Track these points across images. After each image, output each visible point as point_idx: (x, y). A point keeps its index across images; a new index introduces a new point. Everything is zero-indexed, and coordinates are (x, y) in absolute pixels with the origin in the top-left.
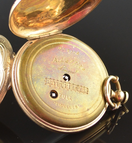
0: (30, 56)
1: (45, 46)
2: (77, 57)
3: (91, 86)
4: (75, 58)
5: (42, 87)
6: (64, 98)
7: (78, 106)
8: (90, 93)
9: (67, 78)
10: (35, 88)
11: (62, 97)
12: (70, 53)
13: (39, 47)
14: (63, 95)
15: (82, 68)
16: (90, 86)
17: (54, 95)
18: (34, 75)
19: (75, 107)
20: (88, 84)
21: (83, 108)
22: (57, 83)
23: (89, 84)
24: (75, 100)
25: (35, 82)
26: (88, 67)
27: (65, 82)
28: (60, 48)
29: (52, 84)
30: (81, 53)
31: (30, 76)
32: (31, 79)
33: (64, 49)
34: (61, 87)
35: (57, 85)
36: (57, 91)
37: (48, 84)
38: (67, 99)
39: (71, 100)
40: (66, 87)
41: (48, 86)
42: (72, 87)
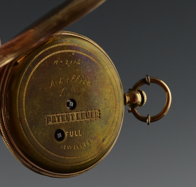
0: (20, 89)
1: (37, 66)
2: (80, 68)
3: (103, 105)
4: (77, 70)
5: (43, 131)
6: (73, 135)
7: (91, 140)
8: (103, 115)
9: (72, 104)
10: (35, 135)
11: (70, 135)
12: (70, 65)
13: (30, 70)
14: (70, 132)
15: (89, 82)
16: (102, 106)
17: (60, 135)
18: (31, 117)
19: (88, 144)
20: (99, 103)
21: (97, 140)
22: (60, 118)
23: (100, 103)
24: (86, 133)
25: (34, 127)
26: (95, 77)
27: (71, 112)
28: (56, 62)
29: (55, 122)
30: (84, 60)
31: (26, 119)
32: (27, 123)
33: (61, 62)
34: (66, 122)
35: (61, 121)
36: (62, 129)
37: (50, 123)
38: (77, 135)
39: (81, 135)
40: (72, 119)
41: (50, 126)
42: (80, 116)
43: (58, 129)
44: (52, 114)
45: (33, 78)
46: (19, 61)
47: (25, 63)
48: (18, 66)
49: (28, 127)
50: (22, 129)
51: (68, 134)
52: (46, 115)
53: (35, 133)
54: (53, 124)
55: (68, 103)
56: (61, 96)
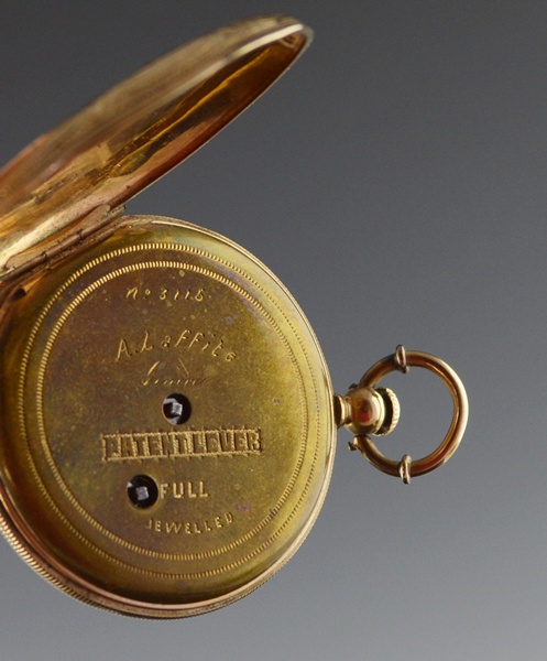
0: (28, 359)
1: (77, 301)
2: (202, 312)
3: (269, 415)
4: (193, 317)
5: (95, 477)
6: (182, 493)
7: (234, 512)
8: (271, 443)
9: (178, 409)
10: (70, 488)
11: (172, 493)
12: (172, 301)
13: (57, 310)
14: (175, 485)
16: (267, 418)
17: (143, 493)
18: (59, 436)
19: (227, 521)
20: (257, 409)
22: (145, 444)
23: (261, 409)
24: (221, 490)
25: (67, 465)
26: (245, 340)
27: (175, 430)
28: (133, 292)
29: (130, 453)
30: (213, 290)
31: (44, 442)
32: (48, 453)
33: (148, 292)
34: (162, 455)
35: (146, 451)
36: (150, 476)
37: (116, 457)
38: (194, 496)
39: (206, 495)
40: (181, 450)
41: (116, 463)
42: (202, 442)
43: (139, 473)
44: (121, 432)
45: (67, 331)
46: (26, 288)
47: (44, 294)
48: (26, 298)
49: (52, 463)
50: (34, 470)
51: (169, 490)
52: (105, 434)
53: (72, 482)
54: (125, 461)
55: (168, 407)
56: (148, 386)
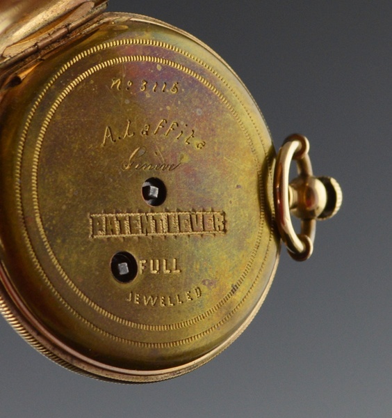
0: (24, 143)
1: (68, 89)
2: (176, 104)
3: (232, 199)
4: (168, 108)
5: (83, 253)
6: (158, 269)
7: (202, 286)
8: (234, 225)
9: (154, 192)
10: (61, 263)
11: (149, 269)
12: (150, 93)
13: (50, 98)
14: (152, 262)
15: (196, 141)
16: (231, 202)
17: (124, 268)
18: (51, 214)
19: (195, 295)
20: (222, 194)
21: (218, 288)
22: (126, 223)
23: (225, 194)
24: (192, 267)
25: (59, 241)
26: (213, 130)
27: (152, 211)
28: (117, 83)
29: (113, 232)
30: (186, 84)
31: (38, 220)
32: (41, 230)
33: (130, 84)
34: (141, 235)
35: (127, 229)
36: (131, 253)
37: (101, 235)
38: (168, 271)
39: (178, 271)
40: (157, 230)
41: (101, 241)
42: (174, 223)
43: (121, 250)
44: (105, 212)
45: (58, 118)
46: (22, 76)
47: (38, 82)
48: (22, 86)
49: (45, 239)
50: (29, 245)
51: (146, 266)
52: (91, 214)
53: (62, 257)
54: (108, 239)
55: (146, 190)
56: (129, 169)
